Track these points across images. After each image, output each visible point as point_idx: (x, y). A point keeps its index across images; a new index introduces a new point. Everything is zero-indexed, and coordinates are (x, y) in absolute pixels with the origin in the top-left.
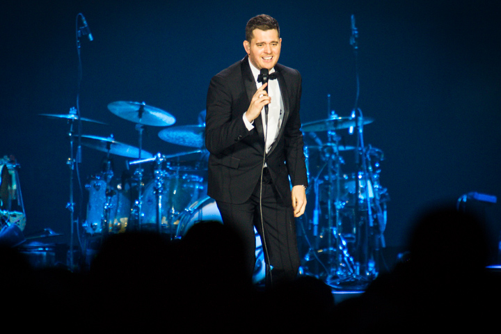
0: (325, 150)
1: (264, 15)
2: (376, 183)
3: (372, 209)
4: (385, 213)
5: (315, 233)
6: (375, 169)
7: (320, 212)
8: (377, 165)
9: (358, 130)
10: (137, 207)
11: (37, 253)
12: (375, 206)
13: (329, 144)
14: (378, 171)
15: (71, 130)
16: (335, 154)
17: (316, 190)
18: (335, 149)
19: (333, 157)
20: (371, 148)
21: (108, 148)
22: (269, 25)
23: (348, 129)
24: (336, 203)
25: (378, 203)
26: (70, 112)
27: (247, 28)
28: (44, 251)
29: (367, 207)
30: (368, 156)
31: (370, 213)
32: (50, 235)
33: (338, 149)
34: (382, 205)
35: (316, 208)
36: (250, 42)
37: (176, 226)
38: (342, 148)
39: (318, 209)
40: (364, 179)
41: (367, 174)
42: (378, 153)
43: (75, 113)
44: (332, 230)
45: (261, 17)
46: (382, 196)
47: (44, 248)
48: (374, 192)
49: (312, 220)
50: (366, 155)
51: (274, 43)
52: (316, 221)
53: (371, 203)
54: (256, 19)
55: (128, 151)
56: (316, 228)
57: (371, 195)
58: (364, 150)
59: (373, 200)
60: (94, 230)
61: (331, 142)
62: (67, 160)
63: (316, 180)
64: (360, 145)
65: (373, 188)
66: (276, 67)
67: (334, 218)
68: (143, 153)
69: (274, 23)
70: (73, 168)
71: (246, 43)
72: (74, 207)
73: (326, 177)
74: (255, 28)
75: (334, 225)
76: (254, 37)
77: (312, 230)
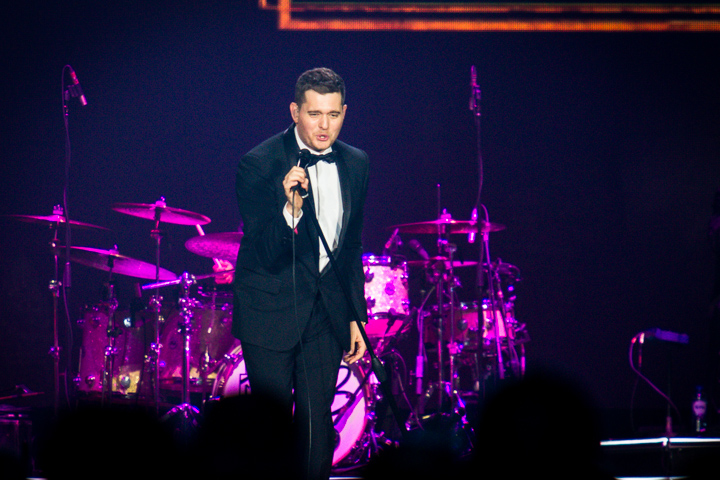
0: (433, 267)
1: (324, 69)
2: (509, 315)
3: (503, 352)
4: (523, 359)
5: (419, 391)
6: (507, 295)
7: (426, 359)
8: (511, 289)
9: (482, 237)
10: (152, 354)
11: (6, 421)
12: (508, 349)
13: (439, 258)
14: (513, 298)
15: (55, 239)
16: (448, 272)
17: (420, 327)
18: (448, 265)
19: (445, 277)
20: (501, 263)
21: (111, 265)
22: (329, 87)
23: (468, 236)
24: (449, 346)
25: (512, 345)
26: (54, 212)
27: (298, 85)
28: (16, 418)
29: (497, 352)
30: (497, 274)
31: (500, 360)
32: (24, 395)
33: (452, 264)
34: (517, 348)
35: (420, 353)
36: (300, 107)
37: (213, 380)
38: (457, 264)
39: (423, 355)
40: (492, 309)
41: (495, 302)
42: (511, 269)
43: (61, 213)
44: (444, 386)
45: (319, 72)
46: (519, 335)
47: (16, 414)
48: (506, 330)
49: (415, 371)
50: (493, 273)
51: (334, 113)
52: (419, 372)
53: (501, 345)
54: (311, 73)
55: (142, 270)
56: (419, 382)
57: (502, 333)
58: (491, 266)
59: (505, 341)
60: (90, 386)
61: (441, 255)
62: (49, 283)
63: (419, 311)
64: (485, 260)
65: (505, 323)
66: (334, 145)
67: (447, 367)
68: (162, 272)
69: (338, 84)
70: (57, 295)
71: (293, 107)
72: (60, 352)
73: (435, 308)
74: (309, 88)
75: (447, 378)
76: (305, 101)
77: (415, 385)
